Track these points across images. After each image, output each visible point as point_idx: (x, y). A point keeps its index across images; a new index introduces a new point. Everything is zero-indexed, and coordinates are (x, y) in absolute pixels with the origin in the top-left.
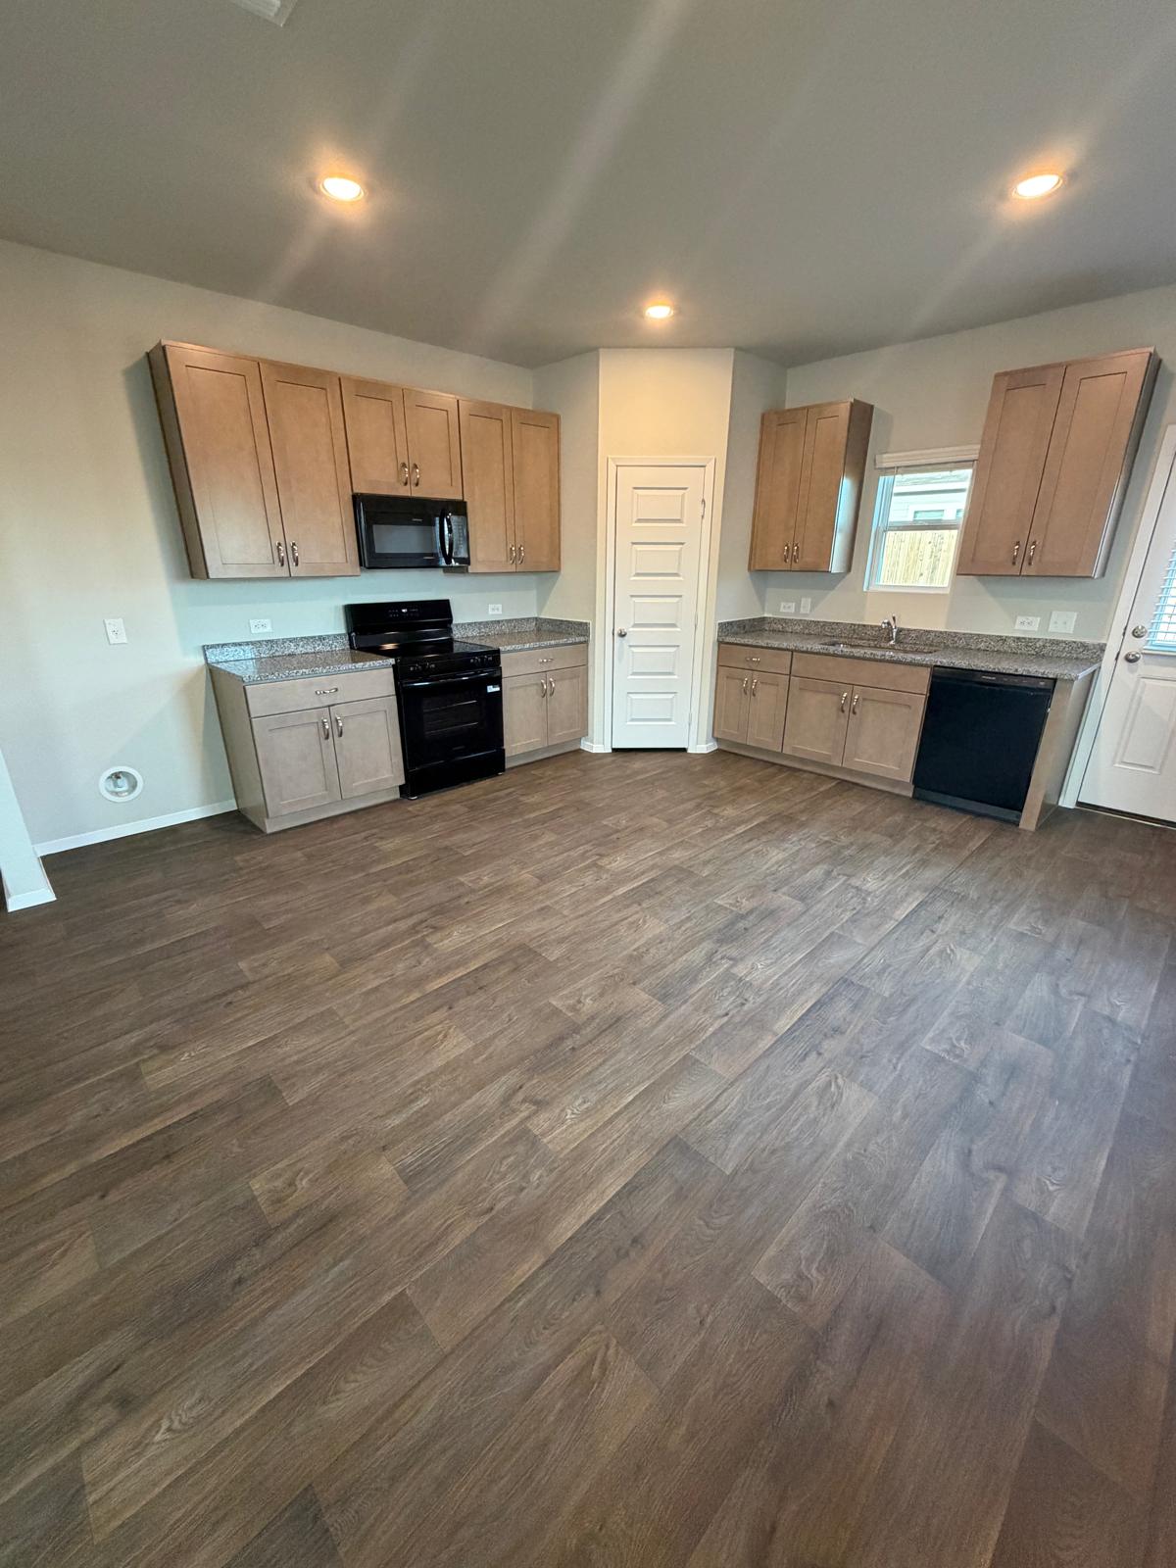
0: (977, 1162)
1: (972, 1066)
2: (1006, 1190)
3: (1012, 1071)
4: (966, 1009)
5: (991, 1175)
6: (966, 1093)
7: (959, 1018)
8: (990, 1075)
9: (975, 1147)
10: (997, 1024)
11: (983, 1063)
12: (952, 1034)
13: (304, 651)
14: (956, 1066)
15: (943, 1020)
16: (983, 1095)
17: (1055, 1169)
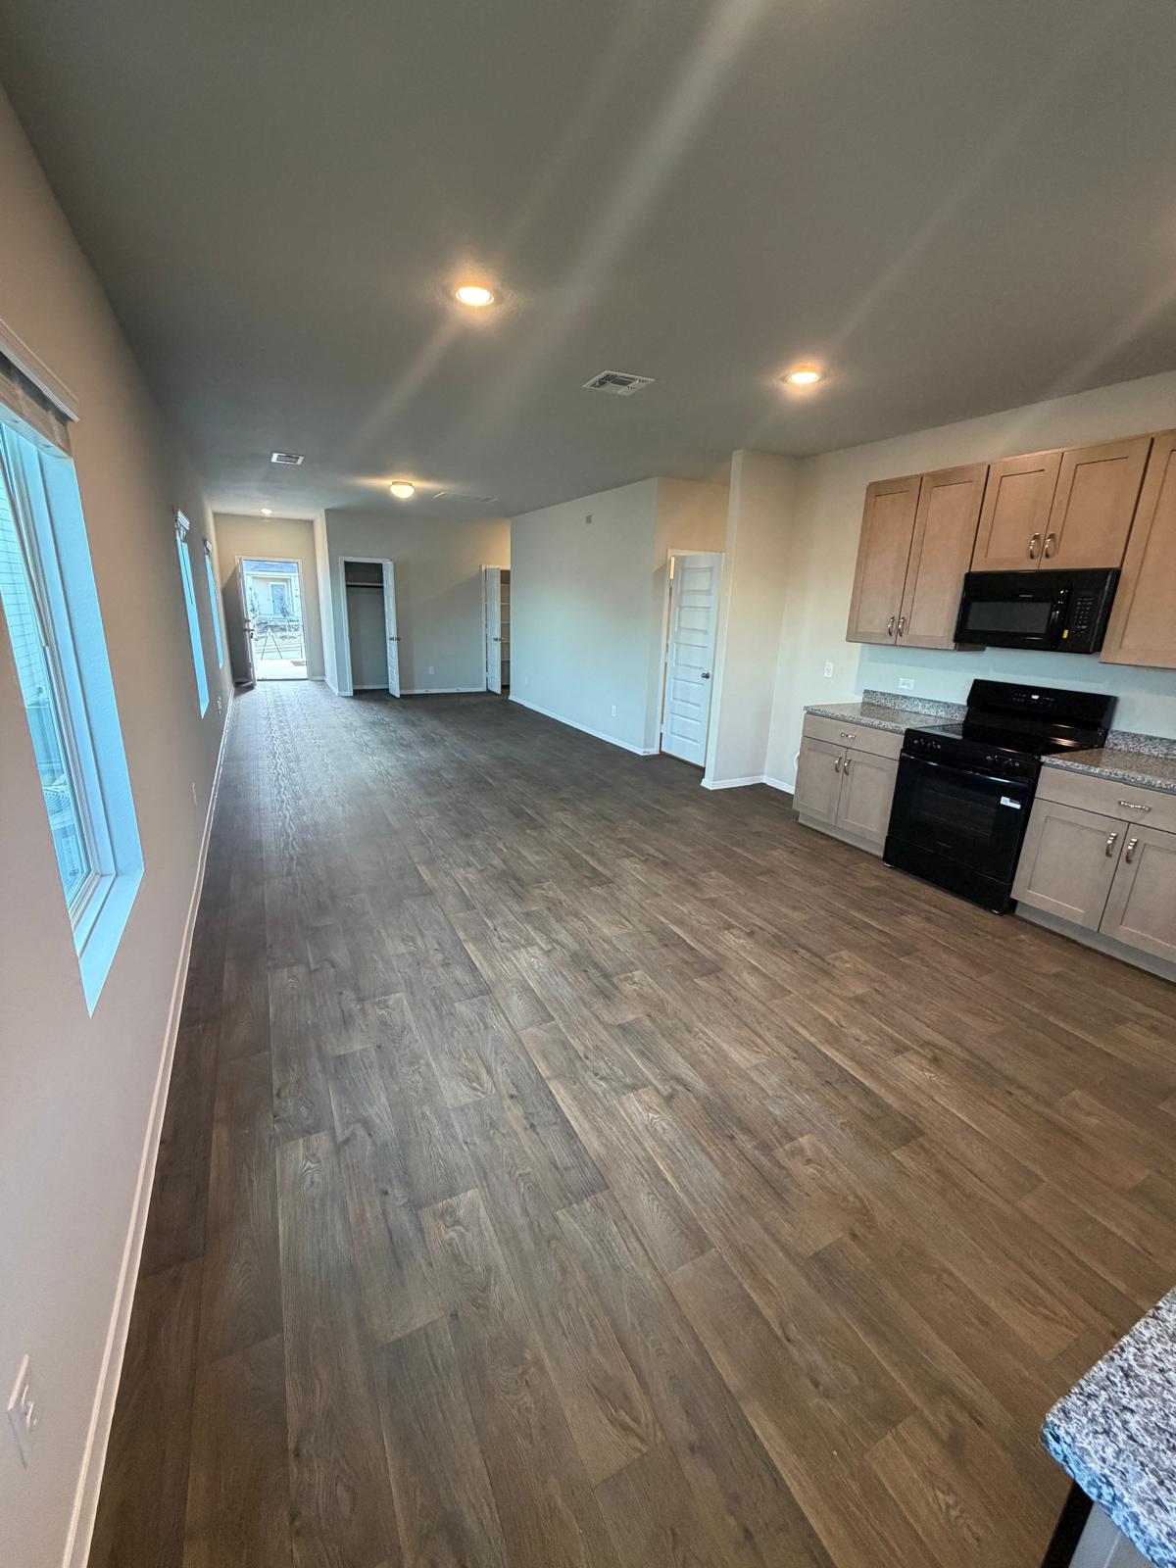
0: (327, 965)
1: (368, 1005)
2: (308, 966)
3: (347, 1021)
4: (406, 1041)
5: (318, 966)
6: (357, 989)
7: (404, 1028)
8: (355, 1007)
9: (333, 970)
10: (379, 1047)
11: (363, 1010)
12: (395, 1014)
13: (928, 713)
14: (375, 997)
15: (409, 1016)
16: (349, 994)
17: (293, 988)
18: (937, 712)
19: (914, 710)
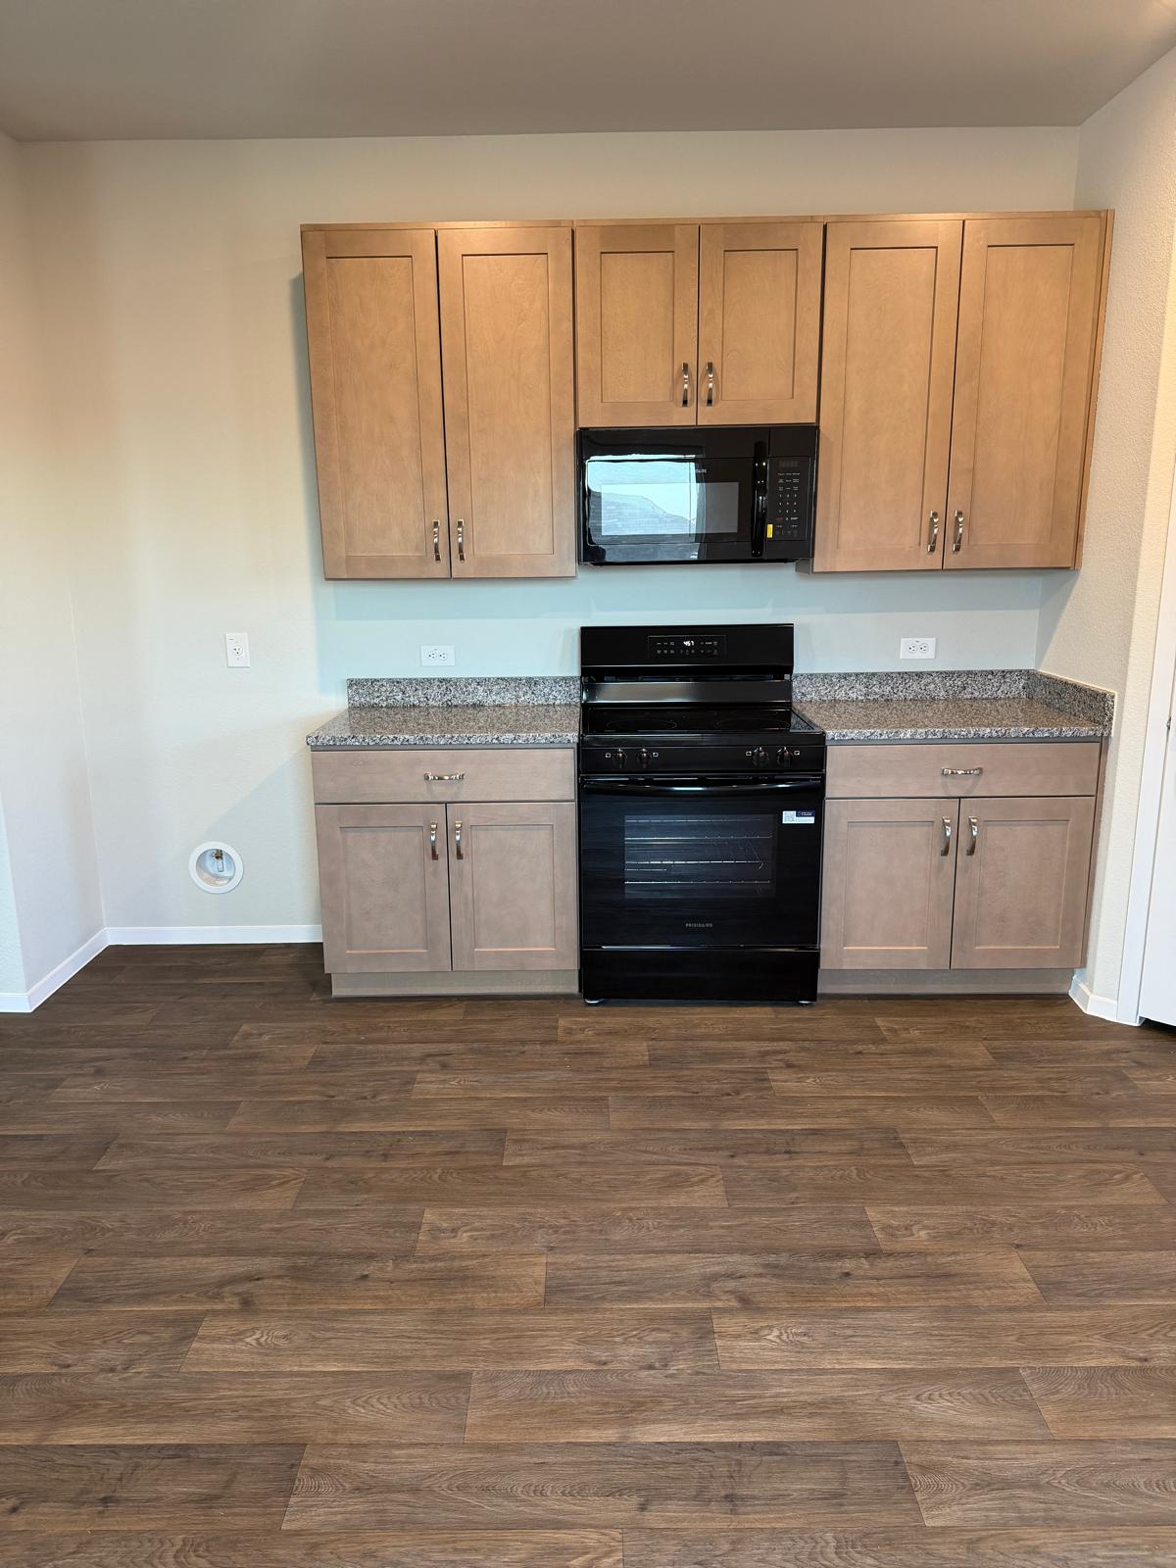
18: (517, 697)
19: (470, 701)
